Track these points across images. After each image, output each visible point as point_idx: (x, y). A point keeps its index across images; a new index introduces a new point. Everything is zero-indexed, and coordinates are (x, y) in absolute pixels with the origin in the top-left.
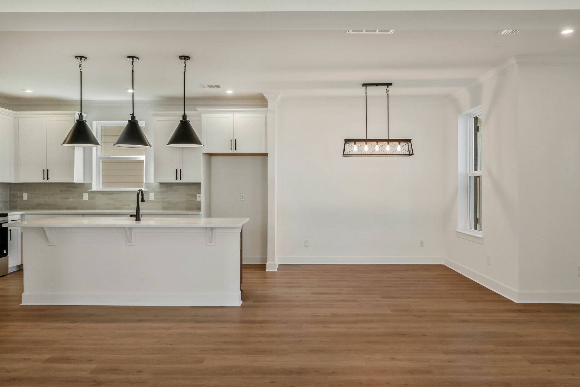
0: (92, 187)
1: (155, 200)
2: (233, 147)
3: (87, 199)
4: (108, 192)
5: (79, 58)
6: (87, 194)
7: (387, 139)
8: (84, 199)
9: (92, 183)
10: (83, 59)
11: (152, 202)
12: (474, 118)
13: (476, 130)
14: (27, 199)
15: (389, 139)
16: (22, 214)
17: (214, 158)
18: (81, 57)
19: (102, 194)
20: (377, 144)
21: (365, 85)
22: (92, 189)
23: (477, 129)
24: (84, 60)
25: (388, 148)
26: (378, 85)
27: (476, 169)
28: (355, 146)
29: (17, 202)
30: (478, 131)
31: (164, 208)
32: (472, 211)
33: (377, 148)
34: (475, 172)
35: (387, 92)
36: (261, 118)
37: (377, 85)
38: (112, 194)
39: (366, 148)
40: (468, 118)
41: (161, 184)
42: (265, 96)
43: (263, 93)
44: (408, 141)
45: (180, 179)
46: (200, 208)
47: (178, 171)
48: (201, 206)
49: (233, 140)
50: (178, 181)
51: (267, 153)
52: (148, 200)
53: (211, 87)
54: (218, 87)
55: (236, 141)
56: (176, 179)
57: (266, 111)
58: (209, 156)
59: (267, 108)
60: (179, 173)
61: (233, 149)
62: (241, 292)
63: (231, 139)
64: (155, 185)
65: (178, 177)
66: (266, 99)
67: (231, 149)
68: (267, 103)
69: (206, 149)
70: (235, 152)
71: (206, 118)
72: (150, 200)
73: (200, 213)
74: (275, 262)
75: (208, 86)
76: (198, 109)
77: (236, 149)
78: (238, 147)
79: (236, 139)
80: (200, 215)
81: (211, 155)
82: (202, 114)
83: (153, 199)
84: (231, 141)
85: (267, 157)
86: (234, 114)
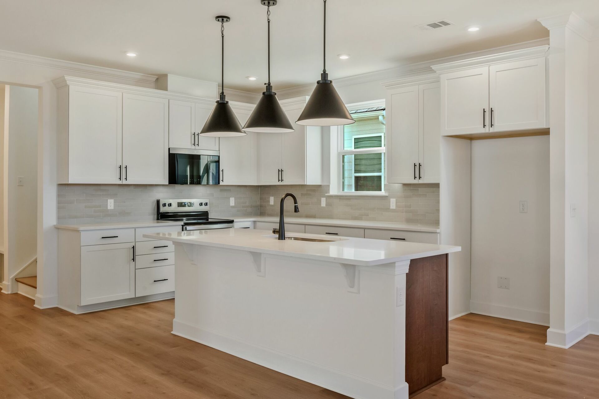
0: (329, 190)
1: (397, 208)
2: (487, 122)
3: (325, 206)
4: (346, 196)
5: (220, 19)
6: (325, 198)
8: (322, 205)
9: (329, 185)
10: (225, 19)
11: (393, 211)
14: (273, 204)
16: (255, 222)
17: (477, 144)
18: (223, 17)
19: (340, 199)
22: (329, 193)
24: (227, 20)
29: (266, 207)
31: (409, 221)
36: (537, 65)
38: (350, 199)
41: (405, 185)
42: (545, 24)
43: (538, 20)
45: (420, 178)
46: (439, 224)
47: (416, 166)
48: (439, 220)
49: (487, 110)
50: (417, 181)
51: (549, 128)
52: (389, 208)
53: (435, 26)
54: (446, 24)
55: (492, 111)
56: (415, 179)
57: (547, 51)
58: (469, 141)
59: (549, 45)
60: (418, 168)
61: (487, 127)
62: (407, 385)
63: (484, 109)
64: (397, 187)
65: (417, 175)
66: (547, 29)
67: (484, 126)
68: (549, 36)
69: (446, 129)
70: (492, 130)
71: (447, 80)
72: (391, 208)
73: (438, 231)
74: (564, 330)
75: (429, 26)
76: (434, 67)
77: (492, 125)
78: (495, 122)
79: (491, 109)
80: (438, 235)
81: (471, 138)
82: (440, 74)
83: (394, 208)
84: (484, 111)
85: (549, 135)
86: (490, 66)
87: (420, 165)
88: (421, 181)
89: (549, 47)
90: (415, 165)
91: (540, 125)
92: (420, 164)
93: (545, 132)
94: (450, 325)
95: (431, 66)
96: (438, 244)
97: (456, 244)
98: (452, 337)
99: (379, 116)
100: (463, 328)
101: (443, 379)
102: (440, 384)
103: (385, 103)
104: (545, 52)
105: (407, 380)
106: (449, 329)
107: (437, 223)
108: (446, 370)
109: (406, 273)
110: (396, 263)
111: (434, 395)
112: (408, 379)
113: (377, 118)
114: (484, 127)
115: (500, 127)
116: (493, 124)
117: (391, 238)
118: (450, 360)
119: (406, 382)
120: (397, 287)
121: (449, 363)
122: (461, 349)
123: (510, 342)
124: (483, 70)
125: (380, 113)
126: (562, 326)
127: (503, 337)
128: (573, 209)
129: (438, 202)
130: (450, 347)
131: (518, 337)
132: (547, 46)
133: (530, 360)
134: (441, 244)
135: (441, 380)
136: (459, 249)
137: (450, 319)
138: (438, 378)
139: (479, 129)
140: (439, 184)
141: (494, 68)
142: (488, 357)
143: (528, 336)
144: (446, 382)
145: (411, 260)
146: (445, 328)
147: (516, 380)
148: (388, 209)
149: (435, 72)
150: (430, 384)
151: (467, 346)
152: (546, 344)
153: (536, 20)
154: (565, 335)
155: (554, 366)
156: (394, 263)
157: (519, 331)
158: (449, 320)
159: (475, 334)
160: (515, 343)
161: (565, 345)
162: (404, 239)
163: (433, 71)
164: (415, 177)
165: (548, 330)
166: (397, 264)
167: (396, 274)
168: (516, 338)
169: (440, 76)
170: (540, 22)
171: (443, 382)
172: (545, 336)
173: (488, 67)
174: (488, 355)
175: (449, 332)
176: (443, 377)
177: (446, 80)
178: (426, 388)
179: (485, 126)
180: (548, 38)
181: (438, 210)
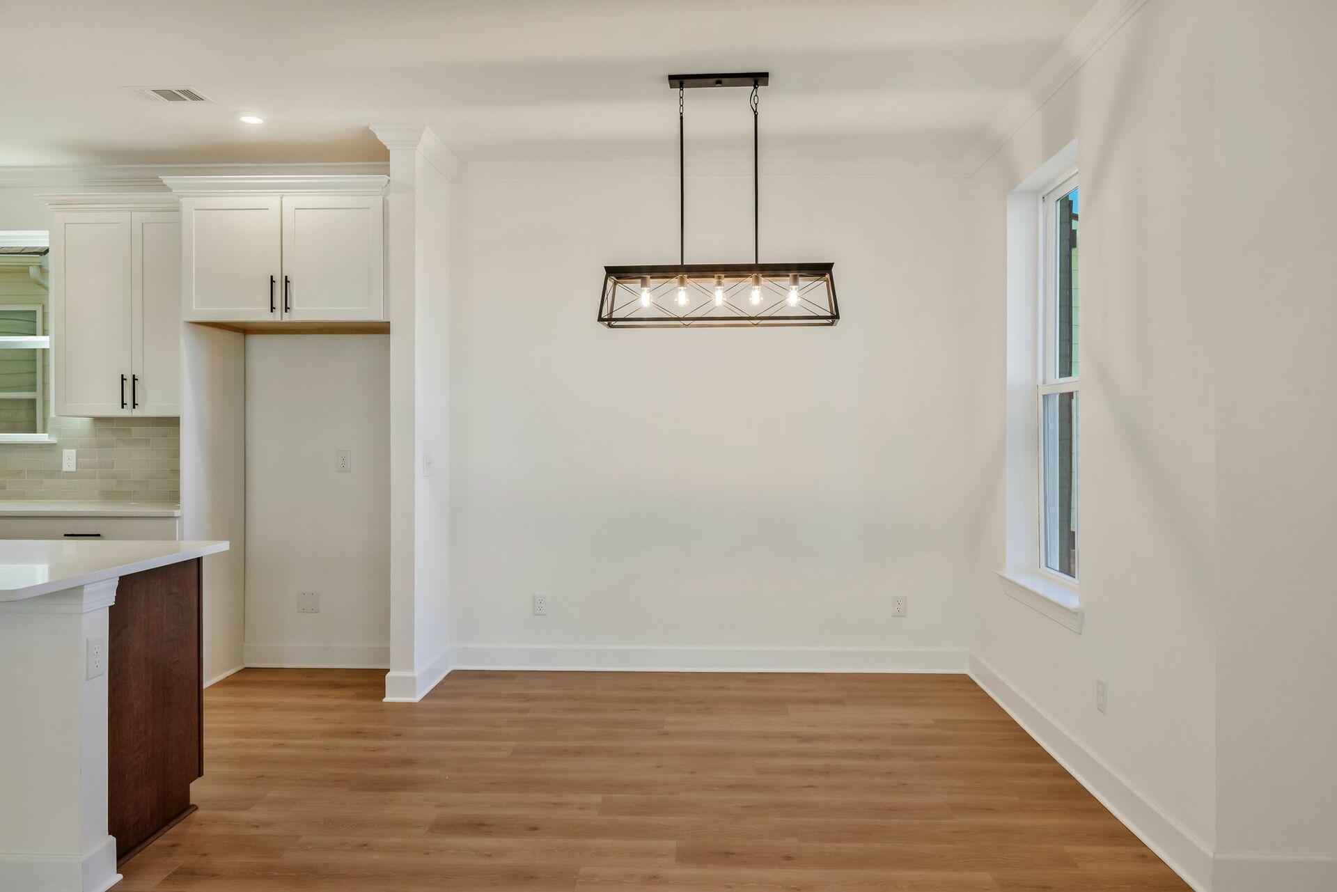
1: (79, 469)
2: (278, 302)
7: (755, 263)
11: (69, 475)
12: (1059, 202)
13: (1068, 243)
15: (759, 263)
17: (256, 342)
20: (719, 284)
21: (679, 81)
23: (1069, 240)
25: (755, 295)
26: (724, 80)
27: (1066, 368)
28: (646, 289)
30: (1075, 246)
31: (108, 496)
32: (1055, 510)
33: (719, 295)
34: (1068, 379)
35: (754, 106)
36: (369, 208)
37: (718, 79)
39: (682, 297)
40: (1041, 200)
41: (97, 420)
42: (382, 137)
43: (370, 128)
44: (821, 270)
45: (134, 405)
46: (179, 499)
47: (126, 379)
48: (179, 492)
49: (277, 278)
50: (127, 412)
51: (389, 322)
52: (60, 471)
53: (170, 95)
54: (195, 98)
55: (287, 281)
56: (123, 407)
57: (386, 186)
58: (240, 336)
59: (389, 176)
60: (130, 386)
61: (278, 311)
62: (113, 840)
63: (272, 277)
64: (80, 425)
65: (128, 399)
66: (386, 147)
67: (272, 308)
68: (388, 160)
69: (194, 308)
70: (287, 318)
71: (195, 209)
72: (65, 468)
73: (177, 513)
74: (413, 671)
75: (156, 94)
76: (167, 180)
77: (287, 308)
78: (294, 303)
79: (286, 277)
80: (177, 521)
81: (244, 330)
82: (182, 197)
83: (73, 468)
84: (272, 281)
85: (387, 335)
86: (284, 196)
87: (134, 379)
88: (137, 413)
89: (389, 180)
90: (123, 379)
91: (373, 315)
92: (134, 376)
93: (382, 329)
94: (206, 699)
95: (160, 177)
96: (176, 540)
97: (216, 537)
98: (210, 721)
99: (30, 267)
100: (231, 699)
101: (192, 809)
102: (185, 820)
103: (48, 239)
104: (383, 188)
105: (112, 831)
106: (204, 707)
107: (173, 496)
108: (198, 790)
109: (110, 607)
110: (85, 587)
111: (173, 846)
112: (115, 828)
113: (25, 271)
114: (272, 311)
115: (301, 312)
116: (288, 306)
117: (65, 535)
118: (207, 768)
119: (109, 834)
120: (87, 640)
121: (204, 773)
122: (227, 741)
123: (320, 709)
124: (270, 201)
125: (33, 260)
126: (410, 666)
127: (309, 702)
128: (427, 463)
129: (176, 455)
130: (207, 741)
131: (335, 698)
132: (384, 179)
133: (358, 734)
134: (183, 539)
135: (189, 812)
136: (224, 546)
137: (206, 684)
138: (181, 807)
139: (261, 314)
140: (179, 418)
141: (293, 201)
142: (282, 744)
143: (351, 692)
144: (198, 813)
145: (120, 577)
146: (196, 706)
147: (336, 775)
148: (56, 472)
149: (170, 190)
150: (164, 826)
151: (241, 733)
152: (384, 700)
153: (368, 127)
154: (414, 679)
155: (399, 735)
156: (81, 587)
157: (338, 686)
158: (204, 688)
159: (255, 707)
160: (331, 709)
161: (414, 696)
162: (99, 535)
163: (165, 188)
164: (123, 404)
165: (388, 675)
166: (87, 590)
167: (84, 611)
168: (331, 699)
169: (180, 200)
170: (375, 132)
171: (192, 815)
172: (382, 686)
173: (279, 198)
174: (282, 741)
175: (205, 712)
176: (193, 805)
177: (194, 212)
178: (155, 836)
179: (275, 308)
180: (386, 163)
181: (177, 472)
